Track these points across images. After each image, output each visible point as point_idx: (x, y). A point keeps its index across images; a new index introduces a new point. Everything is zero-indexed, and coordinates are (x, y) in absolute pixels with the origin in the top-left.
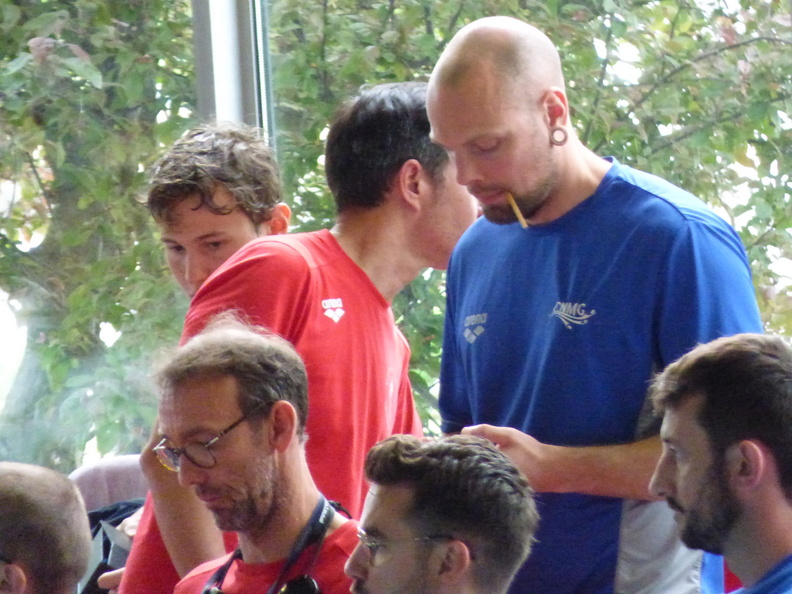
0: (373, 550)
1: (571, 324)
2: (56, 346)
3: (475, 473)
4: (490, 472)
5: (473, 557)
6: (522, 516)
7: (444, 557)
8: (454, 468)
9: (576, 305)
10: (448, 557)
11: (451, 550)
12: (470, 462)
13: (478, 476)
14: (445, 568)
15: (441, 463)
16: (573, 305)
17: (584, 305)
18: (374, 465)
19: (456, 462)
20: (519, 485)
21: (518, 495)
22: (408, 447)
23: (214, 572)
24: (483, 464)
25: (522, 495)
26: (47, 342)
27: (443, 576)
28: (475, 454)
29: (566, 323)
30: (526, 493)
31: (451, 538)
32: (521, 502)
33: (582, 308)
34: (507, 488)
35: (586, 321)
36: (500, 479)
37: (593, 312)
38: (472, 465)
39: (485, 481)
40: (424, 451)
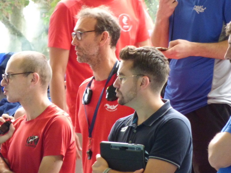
0: (121, 79)
1: (199, 12)
2: (48, 18)
3: (151, 57)
4: (156, 56)
5: (150, 81)
6: (165, 69)
7: (142, 81)
8: (145, 55)
9: (200, 6)
10: (143, 81)
11: (144, 79)
12: (149, 53)
13: (151, 58)
14: (142, 84)
15: (141, 54)
16: (199, 6)
17: (202, 6)
18: (121, 54)
19: (145, 53)
20: (164, 60)
21: (164, 63)
22: (131, 49)
23: (88, 83)
24: (153, 54)
25: (165, 63)
26: (45, 16)
27: (142, 86)
28: (151, 51)
29: (197, 12)
30: (166, 63)
31: (144, 76)
32: (164, 65)
33: (202, 7)
34: (160, 61)
35: (203, 11)
36: (158, 58)
37: (205, 8)
38: (150, 54)
39: (154, 59)
40: (136, 50)
